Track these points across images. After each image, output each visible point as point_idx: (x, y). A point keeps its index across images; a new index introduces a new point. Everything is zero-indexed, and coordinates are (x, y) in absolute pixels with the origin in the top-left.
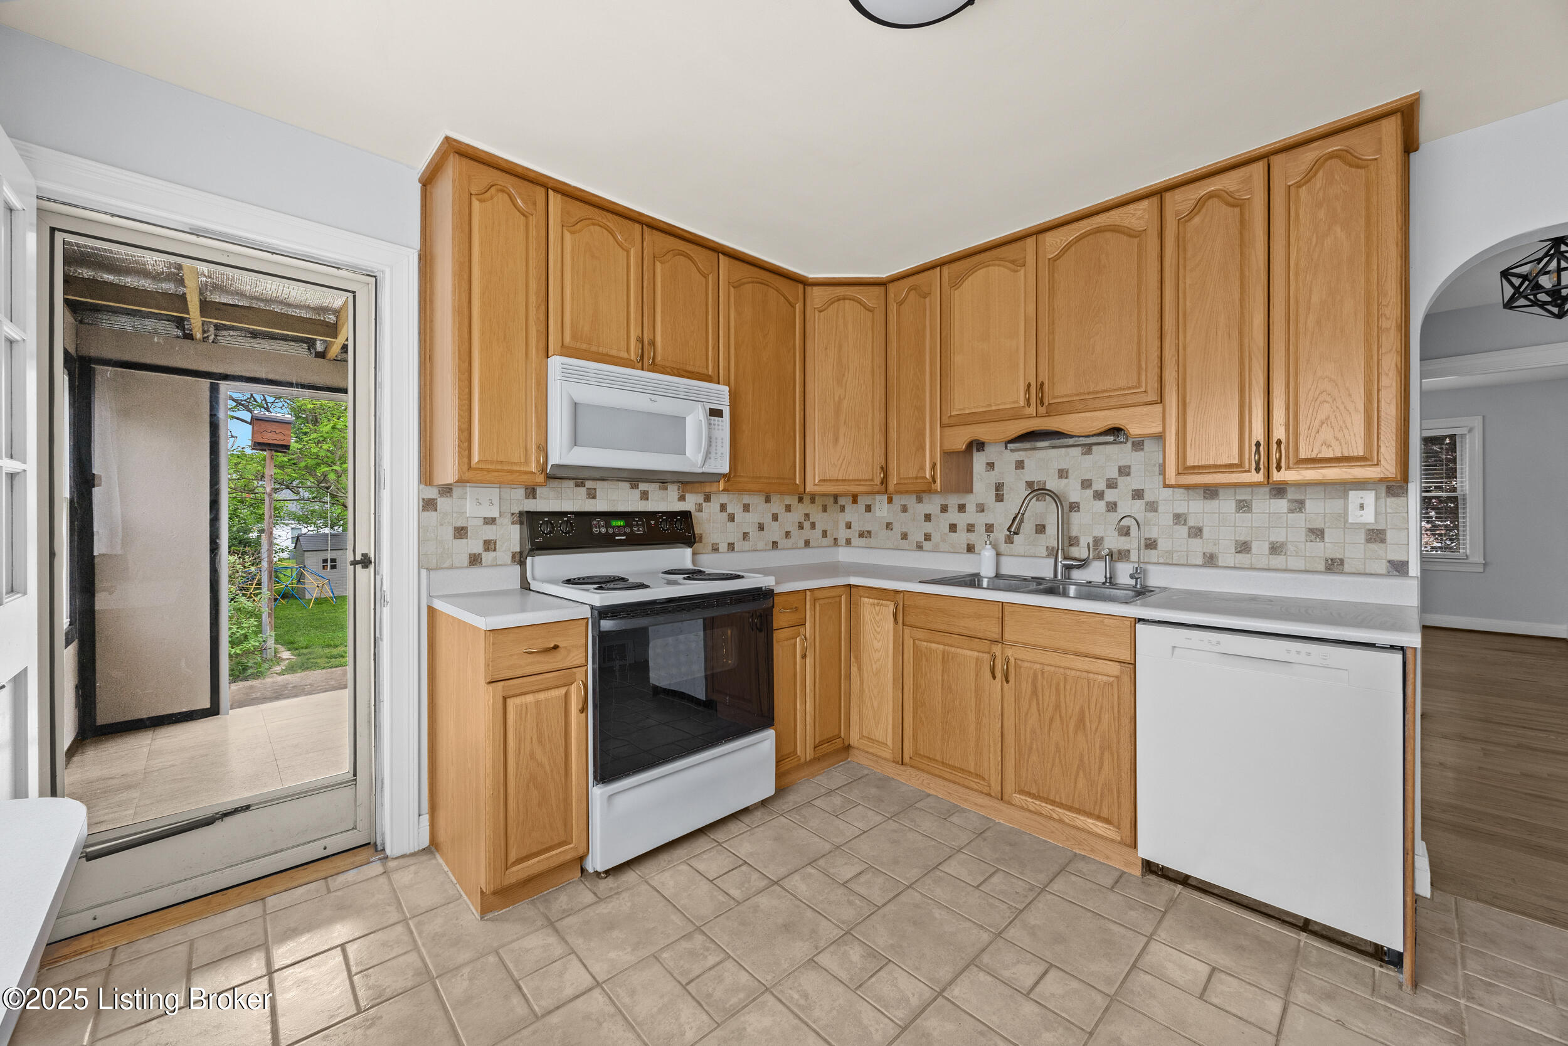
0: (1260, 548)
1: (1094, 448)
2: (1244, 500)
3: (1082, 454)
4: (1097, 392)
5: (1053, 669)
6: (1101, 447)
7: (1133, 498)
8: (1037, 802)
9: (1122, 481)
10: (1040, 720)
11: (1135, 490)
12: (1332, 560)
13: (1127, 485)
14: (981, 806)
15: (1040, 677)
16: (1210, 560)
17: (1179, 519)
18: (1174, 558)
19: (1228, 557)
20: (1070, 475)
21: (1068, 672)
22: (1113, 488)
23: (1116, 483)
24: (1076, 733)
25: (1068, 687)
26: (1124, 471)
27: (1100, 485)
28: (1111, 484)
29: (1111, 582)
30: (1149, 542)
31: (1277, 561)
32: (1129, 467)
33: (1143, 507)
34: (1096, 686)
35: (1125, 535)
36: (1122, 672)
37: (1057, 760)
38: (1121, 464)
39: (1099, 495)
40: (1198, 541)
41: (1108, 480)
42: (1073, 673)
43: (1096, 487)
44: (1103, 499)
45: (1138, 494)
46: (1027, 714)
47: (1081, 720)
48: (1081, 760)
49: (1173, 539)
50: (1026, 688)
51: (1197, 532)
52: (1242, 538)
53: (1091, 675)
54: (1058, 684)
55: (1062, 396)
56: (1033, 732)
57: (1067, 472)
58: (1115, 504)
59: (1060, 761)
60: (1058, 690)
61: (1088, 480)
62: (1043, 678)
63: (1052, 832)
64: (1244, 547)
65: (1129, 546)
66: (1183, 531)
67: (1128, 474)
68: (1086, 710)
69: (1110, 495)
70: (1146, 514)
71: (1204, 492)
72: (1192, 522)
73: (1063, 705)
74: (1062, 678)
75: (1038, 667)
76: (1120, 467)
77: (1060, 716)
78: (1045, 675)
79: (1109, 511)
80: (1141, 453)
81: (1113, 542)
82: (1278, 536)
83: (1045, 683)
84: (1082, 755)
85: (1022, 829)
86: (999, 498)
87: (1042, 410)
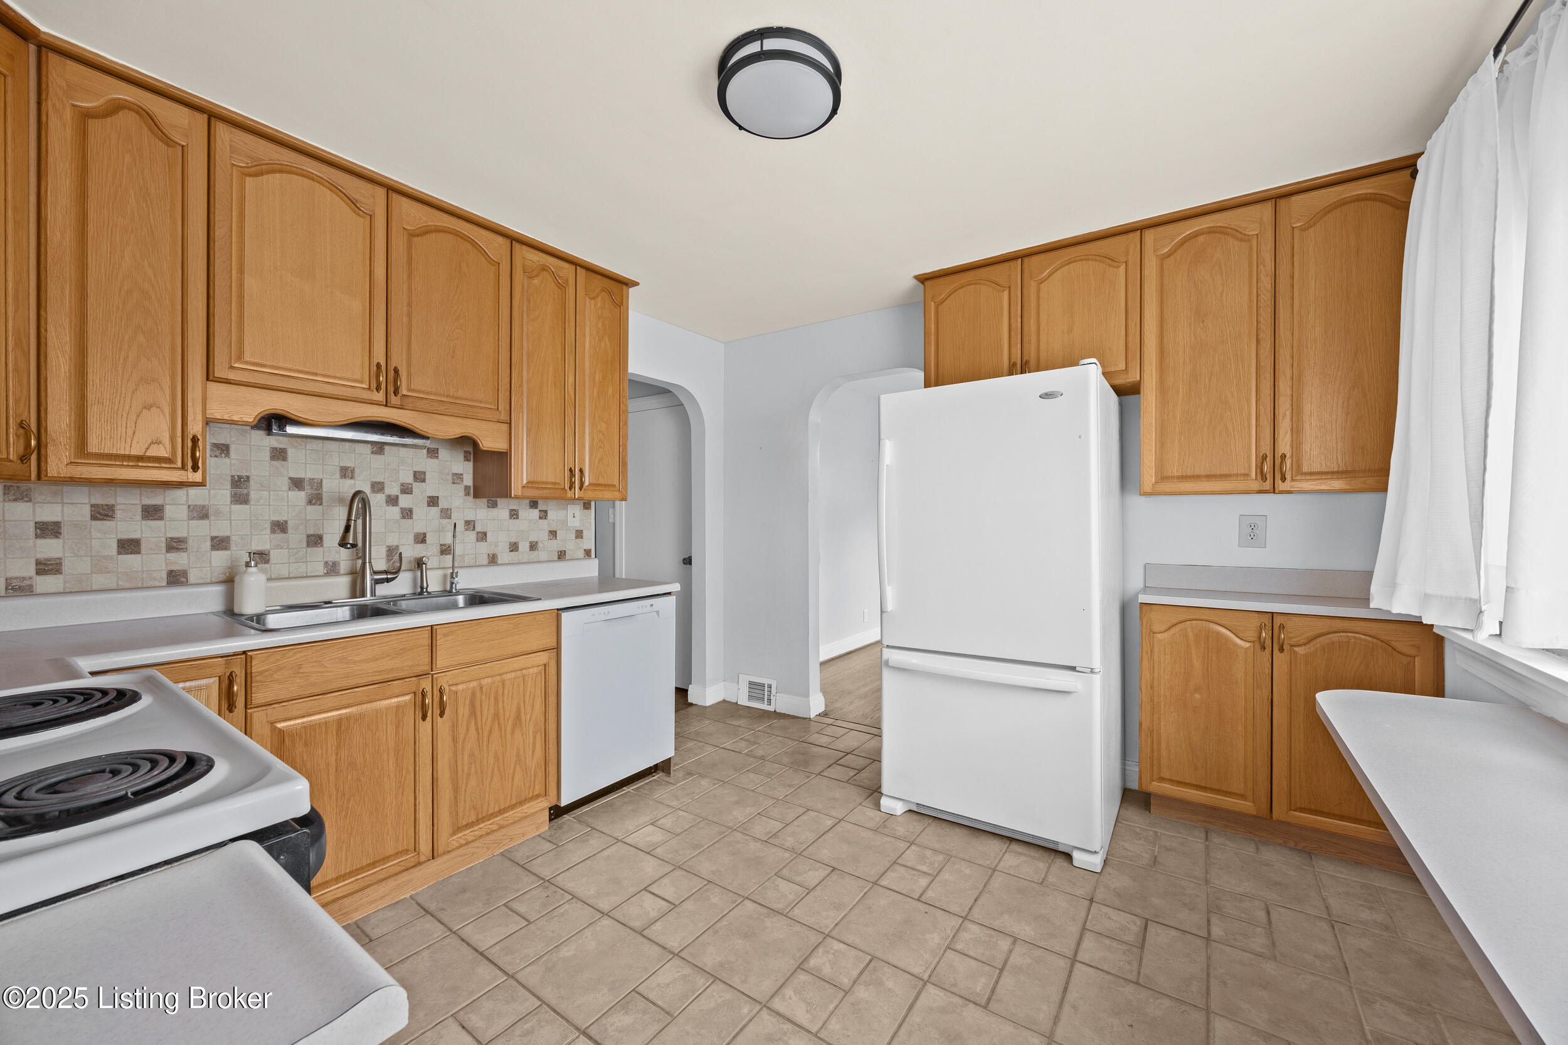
0: (524, 546)
1: (387, 448)
2: (514, 510)
3: (373, 453)
4: (456, 398)
5: (489, 680)
6: (394, 448)
7: (429, 505)
8: (476, 828)
9: (417, 487)
10: (478, 740)
11: (430, 497)
12: (561, 551)
13: (422, 491)
14: (381, 898)
15: (478, 694)
16: (493, 560)
17: (470, 524)
18: (466, 561)
19: (504, 556)
20: (356, 475)
21: (505, 677)
22: (408, 493)
23: (411, 488)
24: (513, 732)
25: (506, 692)
26: (419, 477)
27: (393, 489)
28: (406, 490)
29: (421, 592)
30: (444, 548)
31: (533, 555)
32: (424, 473)
33: (439, 513)
34: (530, 680)
35: (421, 543)
36: (550, 658)
37: (496, 769)
38: (416, 469)
39: (393, 501)
40: (483, 544)
41: (402, 485)
42: (509, 676)
43: (388, 491)
44: (397, 505)
45: (433, 501)
46: (464, 740)
47: (518, 717)
48: (518, 755)
49: (466, 544)
50: (464, 711)
51: (483, 536)
52: (513, 540)
53: (524, 671)
54: (496, 693)
55: (419, 391)
56: (472, 755)
57: (353, 471)
58: (411, 511)
59: (499, 770)
60: (496, 699)
61: (379, 483)
62: (482, 692)
63: (473, 854)
64: (514, 547)
65: (425, 553)
66: (472, 535)
67: (424, 481)
68: (522, 705)
69: (405, 501)
70: (441, 520)
71: (488, 502)
72: (478, 528)
73: (501, 712)
74: (500, 684)
75: (474, 684)
76: (415, 473)
77: (499, 724)
78: (484, 690)
79: (404, 517)
80: (436, 461)
81: (410, 551)
82: (533, 538)
83: (484, 697)
84: (518, 749)
85: (440, 879)
86: (240, 499)
87: (394, 400)
